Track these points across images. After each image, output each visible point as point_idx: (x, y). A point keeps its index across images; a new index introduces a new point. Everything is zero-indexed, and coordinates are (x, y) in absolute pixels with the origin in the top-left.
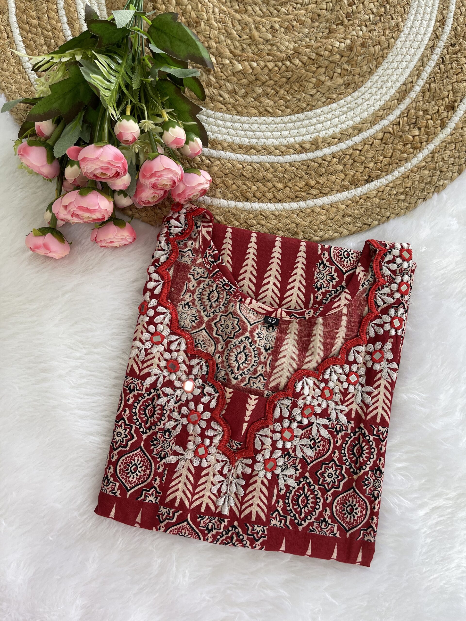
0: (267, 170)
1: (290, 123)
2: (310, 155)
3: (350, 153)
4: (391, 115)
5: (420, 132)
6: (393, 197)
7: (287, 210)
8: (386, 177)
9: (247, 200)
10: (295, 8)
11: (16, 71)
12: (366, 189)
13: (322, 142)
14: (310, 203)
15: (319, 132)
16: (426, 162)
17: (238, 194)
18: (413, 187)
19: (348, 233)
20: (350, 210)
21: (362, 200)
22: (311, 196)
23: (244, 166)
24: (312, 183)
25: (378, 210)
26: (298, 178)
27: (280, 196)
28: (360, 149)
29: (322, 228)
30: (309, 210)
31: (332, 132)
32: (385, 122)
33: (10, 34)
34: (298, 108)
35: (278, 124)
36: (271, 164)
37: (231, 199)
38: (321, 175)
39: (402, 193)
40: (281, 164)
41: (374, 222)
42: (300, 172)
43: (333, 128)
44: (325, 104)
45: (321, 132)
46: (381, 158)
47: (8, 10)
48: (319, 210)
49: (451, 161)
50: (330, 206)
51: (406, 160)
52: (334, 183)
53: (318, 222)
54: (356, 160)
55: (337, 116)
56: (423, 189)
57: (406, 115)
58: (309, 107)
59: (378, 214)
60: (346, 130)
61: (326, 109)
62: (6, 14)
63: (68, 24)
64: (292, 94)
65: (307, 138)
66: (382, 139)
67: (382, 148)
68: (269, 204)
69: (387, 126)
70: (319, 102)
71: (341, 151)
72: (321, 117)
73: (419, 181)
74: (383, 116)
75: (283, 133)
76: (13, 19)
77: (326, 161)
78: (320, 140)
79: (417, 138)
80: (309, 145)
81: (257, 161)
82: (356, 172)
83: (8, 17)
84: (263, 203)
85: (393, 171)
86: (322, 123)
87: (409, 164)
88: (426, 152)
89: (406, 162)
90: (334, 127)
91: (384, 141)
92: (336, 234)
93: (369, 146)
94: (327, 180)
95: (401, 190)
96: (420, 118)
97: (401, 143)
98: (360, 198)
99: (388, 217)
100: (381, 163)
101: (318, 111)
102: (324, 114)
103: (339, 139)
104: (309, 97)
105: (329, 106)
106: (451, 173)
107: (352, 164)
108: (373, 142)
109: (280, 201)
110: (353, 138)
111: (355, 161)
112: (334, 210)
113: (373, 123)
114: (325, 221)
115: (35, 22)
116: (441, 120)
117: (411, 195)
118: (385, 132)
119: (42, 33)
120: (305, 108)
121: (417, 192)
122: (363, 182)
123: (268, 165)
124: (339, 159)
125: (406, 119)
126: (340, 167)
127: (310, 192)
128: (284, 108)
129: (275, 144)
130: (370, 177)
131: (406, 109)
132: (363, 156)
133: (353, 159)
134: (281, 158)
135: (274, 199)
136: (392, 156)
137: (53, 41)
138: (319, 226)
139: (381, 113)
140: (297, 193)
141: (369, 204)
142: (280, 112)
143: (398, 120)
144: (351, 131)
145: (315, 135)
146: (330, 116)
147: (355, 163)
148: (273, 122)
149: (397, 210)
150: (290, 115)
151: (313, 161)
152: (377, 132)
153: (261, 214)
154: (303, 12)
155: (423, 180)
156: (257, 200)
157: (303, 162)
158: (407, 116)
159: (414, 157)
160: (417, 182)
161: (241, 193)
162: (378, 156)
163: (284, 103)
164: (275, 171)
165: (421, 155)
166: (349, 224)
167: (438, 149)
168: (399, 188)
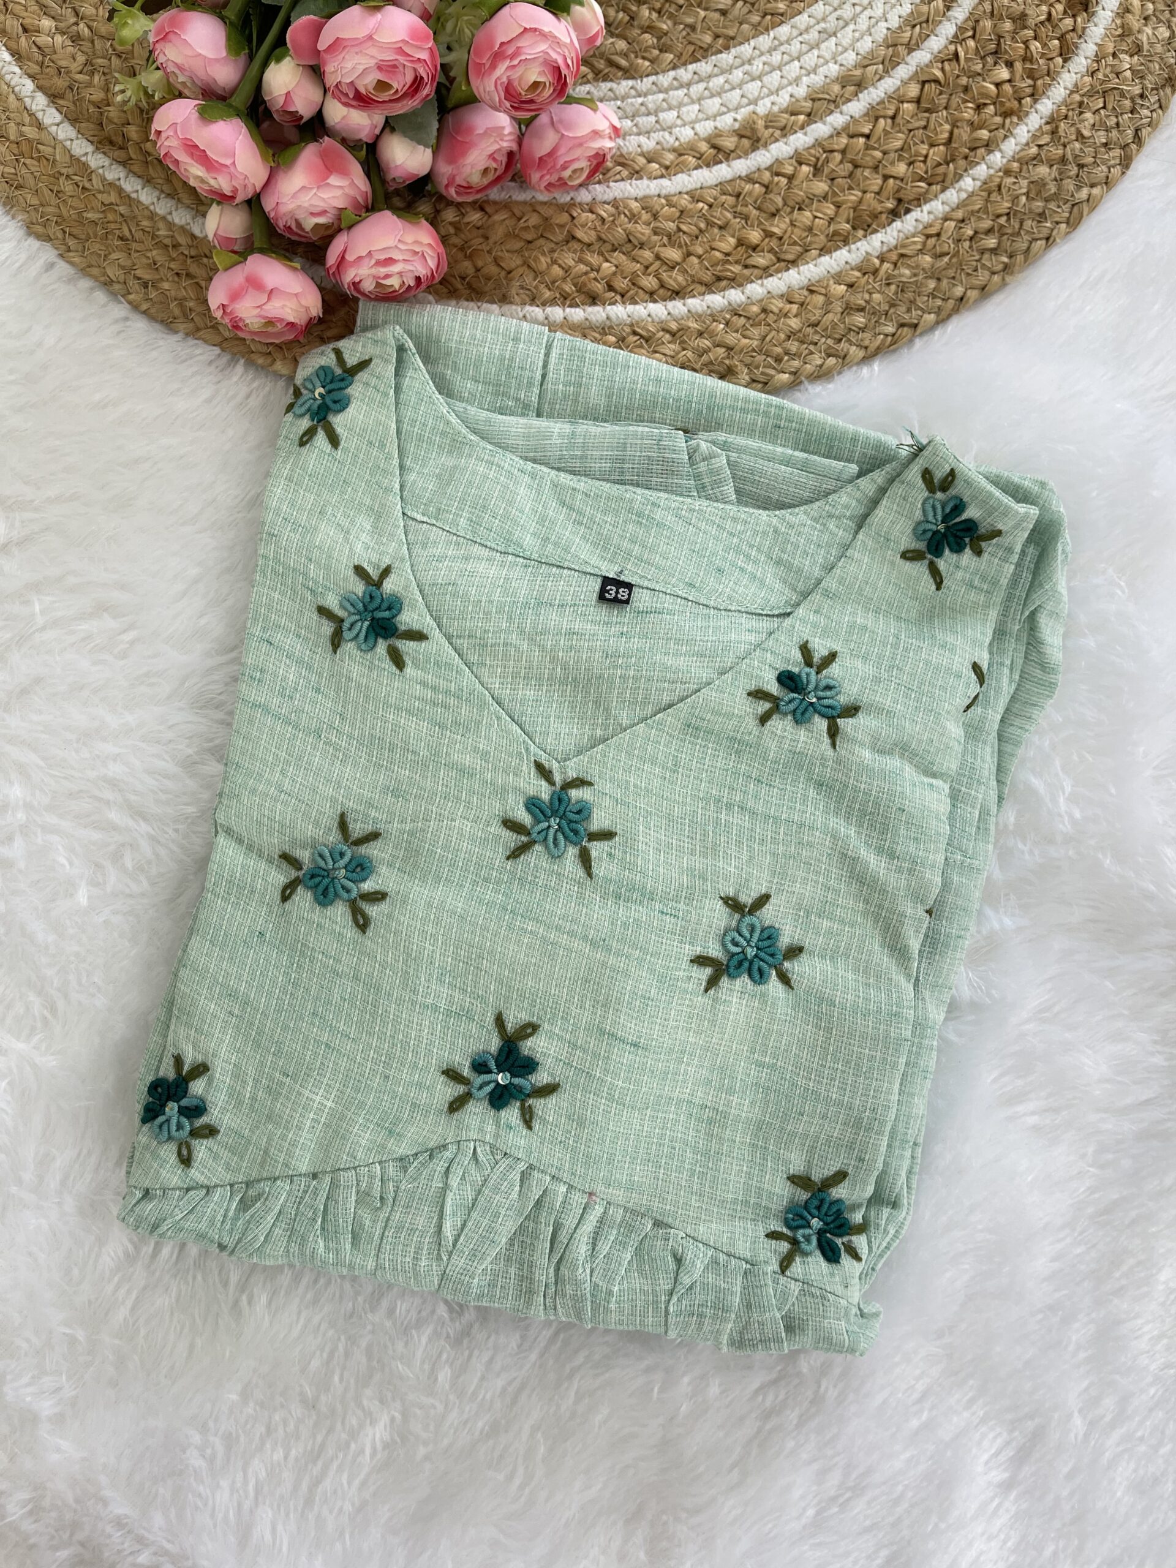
0: (633, 217)
1: (677, 89)
2: (741, 166)
3: (842, 146)
4: (933, 37)
5: (1012, 73)
6: (967, 244)
7: (700, 316)
8: (942, 197)
9: (593, 299)
12: (895, 234)
13: (767, 127)
14: (756, 289)
15: (755, 102)
16: (1039, 146)
17: (568, 287)
18: (1016, 213)
19: (861, 354)
20: (859, 296)
21: (886, 265)
22: (756, 271)
23: (575, 214)
24: (755, 236)
25: (932, 284)
26: (716, 230)
27: (675, 280)
28: (866, 131)
29: (794, 349)
30: (755, 309)
31: (787, 98)
32: (921, 57)
34: (691, 48)
35: (645, 95)
36: (645, 202)
37: (553, 302)
38: (774, 215)
39: (989, 231)
40: (666, 197)
41: (926, 316)
42: (718, 212)
43: (789, 89)
44: (759, 30)
45: (760, 103)
46: (923, 149)
48: (781, 305)
49: (1101, 137)
50: (806, 293)
51: (989, 146)
52: (810, 229)
53: (782, 336)
54: (860, 162)
55: (795, 55)
56: (1042, 215)
57: (970, 33)
58: (721, 41)
59: (932, 295)
60: (824, 89)
61: (764, 41)
64: (671, 16)
65: (727, 122)
66: (918, 101)
67: (923, 123)
68: (651, 305)
69: (927, 66)
70: (745, 27)
71: (818, 143)
72: (756, 63)
73: (1027, 194)
74: (913, 42)
75: (662, 116)
77: (784, 175)
78: (761, 123)
79: (1007, 87)
80: (735, 139)
81: (606, 198)
82: (865, 192)
84: (635, 303)
85: (958, 177)
86: (760, 78)
87: (998, 155)
88: (1034, 121)
89: (990, 152)
90: (790, 84)
91: (924, 105)
92: (832, 361)
93: (889, 121)
94: (792, 224)
95: (987, 224)
96: (1008, 38)
97: (970, 105)
98: (882, 261)
99: (962, 299)
100: (924, 162)
101: (746, 50)
102: (762, 54)
103: (809, 115)
104: (717, 15)
105: (772, 34)
106: (1104, 168)
107: (851, 175)
108: (898, 110)
109: (677, 294)
110: (844, 108)
111: (856, 166)
112: (821, 299)
113: (890, 64)
114: (800, 331)
116: (1062, 38)
117: (1012, 235)
118: (924, 83)
120: (710, 46)
121: (1028, 224)
122: (884, 216)
123: (634, 205)
124: (815, 167)
125: (971, 43)
126: (821, 186)
127: (750, 262)
128: (656, 52)
129: (645, 149)
130: (900, 201)
131: (967, 19)
132: (875, 149)
133: (852, 162)
134: (665, 182)
135: (661, 291)
136: (950, 140)
138: (785, 345)
139: (908, 34)
140: (719, 268)
141: (907, 272)
142: (647, 63)
143: (952, 48)
144: (836, 88)
145: (743, 113)
146: (776, 58)
147: (859, 170)
148: (633, 92)
149: (983, 276)
150: (674, 68)
151: (749, 179)
152: (905, 83)
153: (635, 333)
155: (1039, 193)
156: (618, 298)
157: (722, 187)
158: (973, 37)
159: (1006, 137)
160: (1024, 199)
161: (575, 285)
162: (915, 144)
163: (655, 41)
164: (655, 216)
165: (1024, 128)
166: (863, 330)
167: (1064, 110)
168: (980, 219)
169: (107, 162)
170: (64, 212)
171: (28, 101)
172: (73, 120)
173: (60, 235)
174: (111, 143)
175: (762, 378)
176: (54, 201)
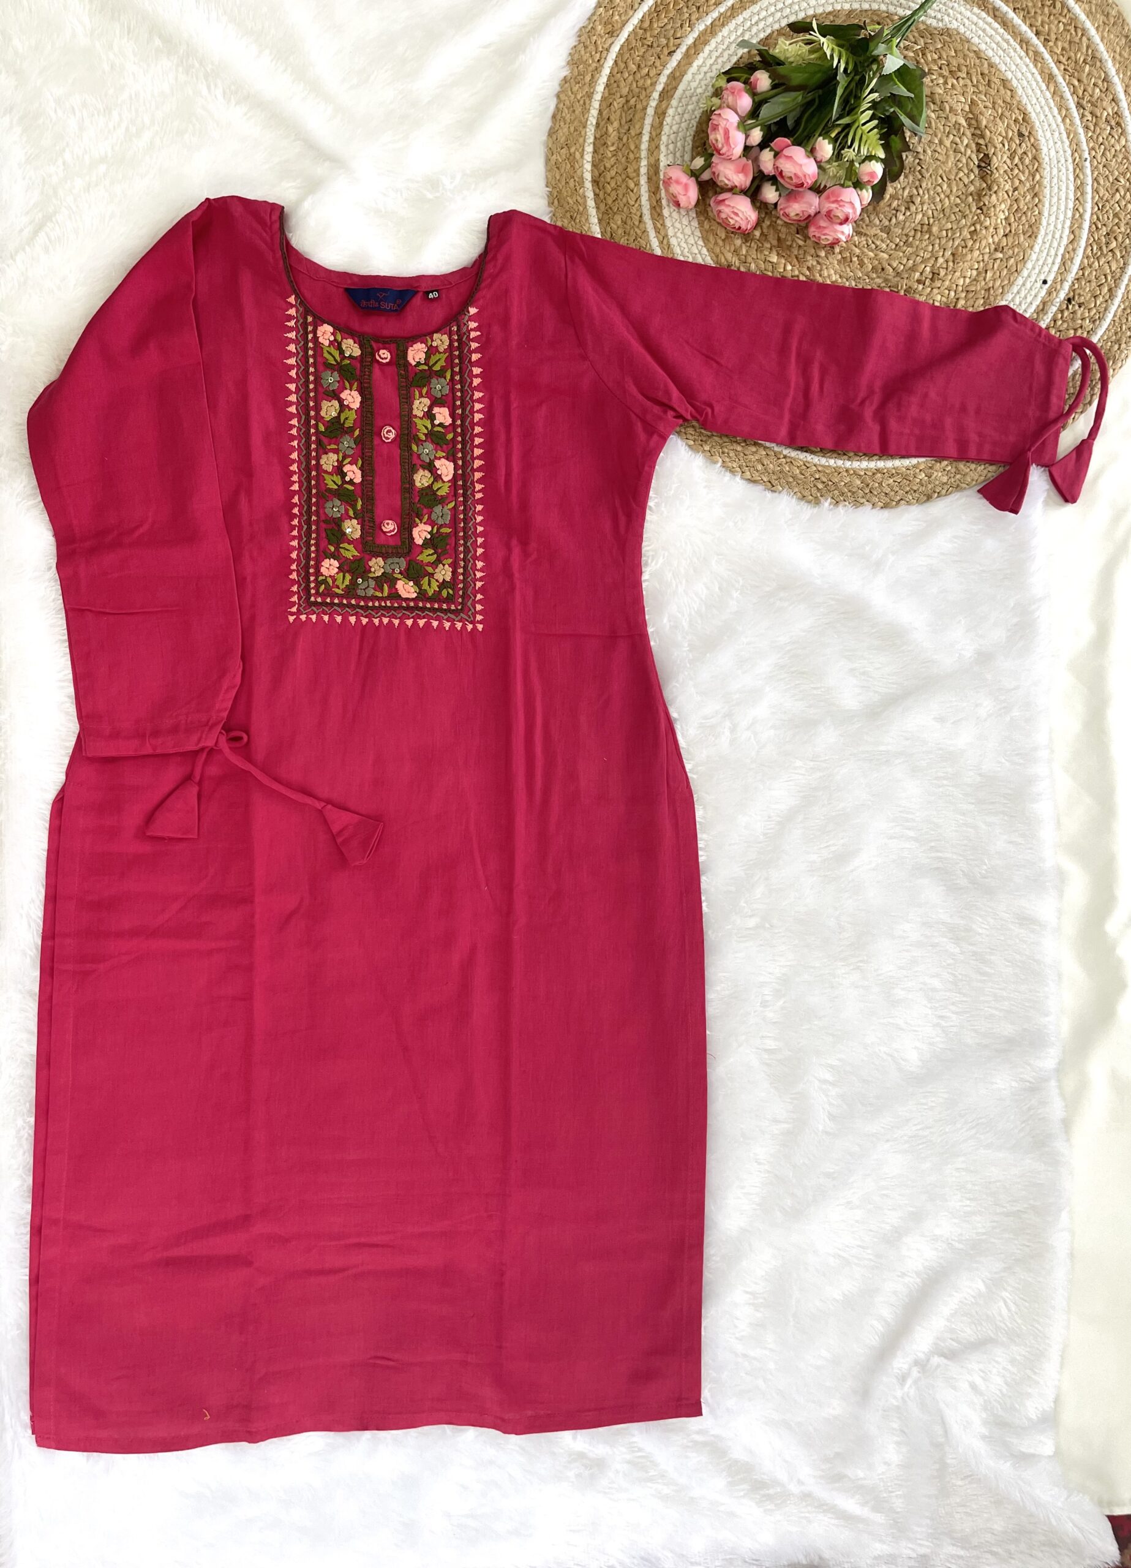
6: (813, 479)
10: (868, 246)
11: (582, 102)
16: (865, 474)
18: (836, 485)
19: (750, 477)
21: (784, 460)
29: (731, 455)
33: (603, 60)
39: (823, 482)
47: (618, 36)
49: (888, 490)
56: (843, 493)
62: (613, 39)
63: (660, 95)
73: (846, 484)
76: (616, 48)
83: (613, 43)
87: (850, 463)
89: (848, 460)
95: (825, 480)
106: (878, 500)
115: (633, 68)
117: (828, 490)
119: (631, 84)
121: (836, 492)
137: (634, 99)
141: (788, 469)
149: (807, 493)
154: (871, 254)
155: (849, 486)
160: (843, 483)
166: (757, 471)
167: (885, 471)
168: (824, 476)
169: (591, 188)
170: (563, 190)
171: (586, 144)
172: (594, 165)
173: (555, 196)
174: (598, 185)
175: (713, 454)
176: (563, 183)
